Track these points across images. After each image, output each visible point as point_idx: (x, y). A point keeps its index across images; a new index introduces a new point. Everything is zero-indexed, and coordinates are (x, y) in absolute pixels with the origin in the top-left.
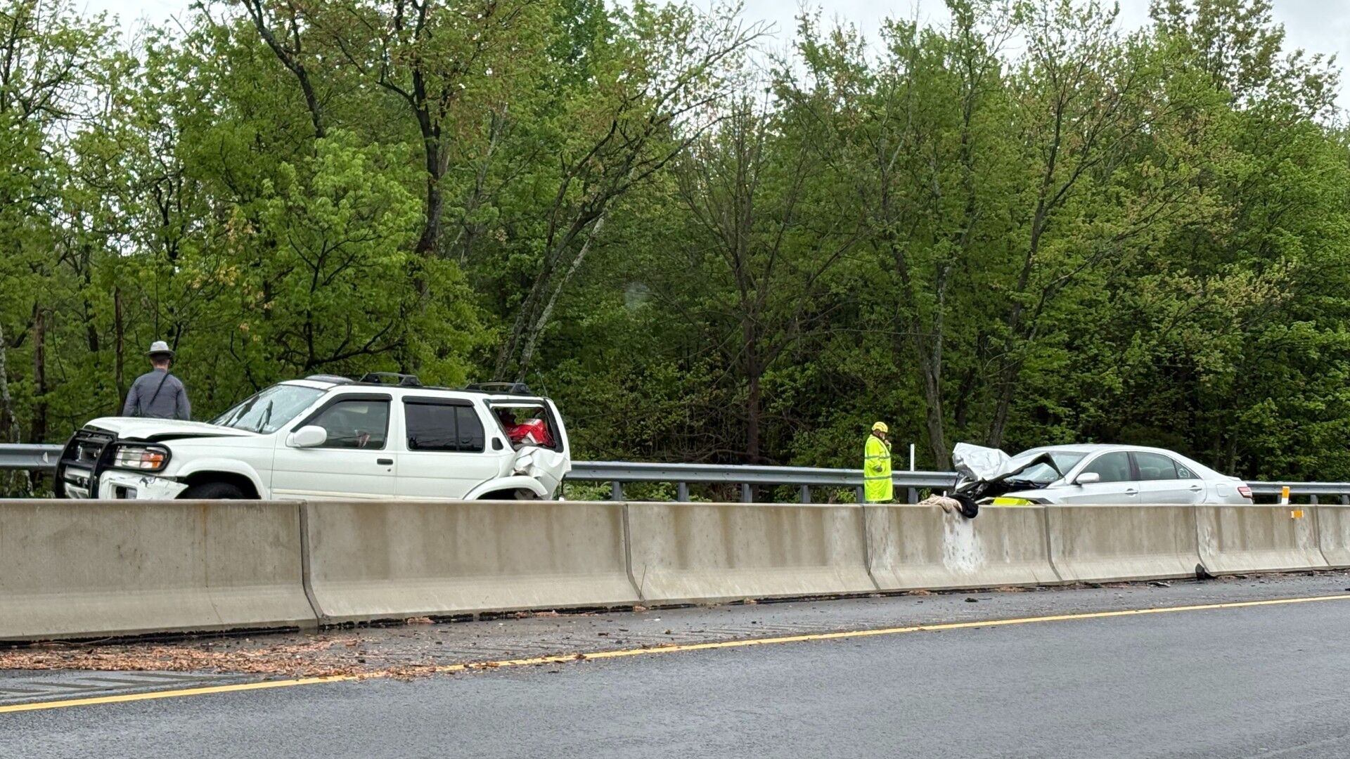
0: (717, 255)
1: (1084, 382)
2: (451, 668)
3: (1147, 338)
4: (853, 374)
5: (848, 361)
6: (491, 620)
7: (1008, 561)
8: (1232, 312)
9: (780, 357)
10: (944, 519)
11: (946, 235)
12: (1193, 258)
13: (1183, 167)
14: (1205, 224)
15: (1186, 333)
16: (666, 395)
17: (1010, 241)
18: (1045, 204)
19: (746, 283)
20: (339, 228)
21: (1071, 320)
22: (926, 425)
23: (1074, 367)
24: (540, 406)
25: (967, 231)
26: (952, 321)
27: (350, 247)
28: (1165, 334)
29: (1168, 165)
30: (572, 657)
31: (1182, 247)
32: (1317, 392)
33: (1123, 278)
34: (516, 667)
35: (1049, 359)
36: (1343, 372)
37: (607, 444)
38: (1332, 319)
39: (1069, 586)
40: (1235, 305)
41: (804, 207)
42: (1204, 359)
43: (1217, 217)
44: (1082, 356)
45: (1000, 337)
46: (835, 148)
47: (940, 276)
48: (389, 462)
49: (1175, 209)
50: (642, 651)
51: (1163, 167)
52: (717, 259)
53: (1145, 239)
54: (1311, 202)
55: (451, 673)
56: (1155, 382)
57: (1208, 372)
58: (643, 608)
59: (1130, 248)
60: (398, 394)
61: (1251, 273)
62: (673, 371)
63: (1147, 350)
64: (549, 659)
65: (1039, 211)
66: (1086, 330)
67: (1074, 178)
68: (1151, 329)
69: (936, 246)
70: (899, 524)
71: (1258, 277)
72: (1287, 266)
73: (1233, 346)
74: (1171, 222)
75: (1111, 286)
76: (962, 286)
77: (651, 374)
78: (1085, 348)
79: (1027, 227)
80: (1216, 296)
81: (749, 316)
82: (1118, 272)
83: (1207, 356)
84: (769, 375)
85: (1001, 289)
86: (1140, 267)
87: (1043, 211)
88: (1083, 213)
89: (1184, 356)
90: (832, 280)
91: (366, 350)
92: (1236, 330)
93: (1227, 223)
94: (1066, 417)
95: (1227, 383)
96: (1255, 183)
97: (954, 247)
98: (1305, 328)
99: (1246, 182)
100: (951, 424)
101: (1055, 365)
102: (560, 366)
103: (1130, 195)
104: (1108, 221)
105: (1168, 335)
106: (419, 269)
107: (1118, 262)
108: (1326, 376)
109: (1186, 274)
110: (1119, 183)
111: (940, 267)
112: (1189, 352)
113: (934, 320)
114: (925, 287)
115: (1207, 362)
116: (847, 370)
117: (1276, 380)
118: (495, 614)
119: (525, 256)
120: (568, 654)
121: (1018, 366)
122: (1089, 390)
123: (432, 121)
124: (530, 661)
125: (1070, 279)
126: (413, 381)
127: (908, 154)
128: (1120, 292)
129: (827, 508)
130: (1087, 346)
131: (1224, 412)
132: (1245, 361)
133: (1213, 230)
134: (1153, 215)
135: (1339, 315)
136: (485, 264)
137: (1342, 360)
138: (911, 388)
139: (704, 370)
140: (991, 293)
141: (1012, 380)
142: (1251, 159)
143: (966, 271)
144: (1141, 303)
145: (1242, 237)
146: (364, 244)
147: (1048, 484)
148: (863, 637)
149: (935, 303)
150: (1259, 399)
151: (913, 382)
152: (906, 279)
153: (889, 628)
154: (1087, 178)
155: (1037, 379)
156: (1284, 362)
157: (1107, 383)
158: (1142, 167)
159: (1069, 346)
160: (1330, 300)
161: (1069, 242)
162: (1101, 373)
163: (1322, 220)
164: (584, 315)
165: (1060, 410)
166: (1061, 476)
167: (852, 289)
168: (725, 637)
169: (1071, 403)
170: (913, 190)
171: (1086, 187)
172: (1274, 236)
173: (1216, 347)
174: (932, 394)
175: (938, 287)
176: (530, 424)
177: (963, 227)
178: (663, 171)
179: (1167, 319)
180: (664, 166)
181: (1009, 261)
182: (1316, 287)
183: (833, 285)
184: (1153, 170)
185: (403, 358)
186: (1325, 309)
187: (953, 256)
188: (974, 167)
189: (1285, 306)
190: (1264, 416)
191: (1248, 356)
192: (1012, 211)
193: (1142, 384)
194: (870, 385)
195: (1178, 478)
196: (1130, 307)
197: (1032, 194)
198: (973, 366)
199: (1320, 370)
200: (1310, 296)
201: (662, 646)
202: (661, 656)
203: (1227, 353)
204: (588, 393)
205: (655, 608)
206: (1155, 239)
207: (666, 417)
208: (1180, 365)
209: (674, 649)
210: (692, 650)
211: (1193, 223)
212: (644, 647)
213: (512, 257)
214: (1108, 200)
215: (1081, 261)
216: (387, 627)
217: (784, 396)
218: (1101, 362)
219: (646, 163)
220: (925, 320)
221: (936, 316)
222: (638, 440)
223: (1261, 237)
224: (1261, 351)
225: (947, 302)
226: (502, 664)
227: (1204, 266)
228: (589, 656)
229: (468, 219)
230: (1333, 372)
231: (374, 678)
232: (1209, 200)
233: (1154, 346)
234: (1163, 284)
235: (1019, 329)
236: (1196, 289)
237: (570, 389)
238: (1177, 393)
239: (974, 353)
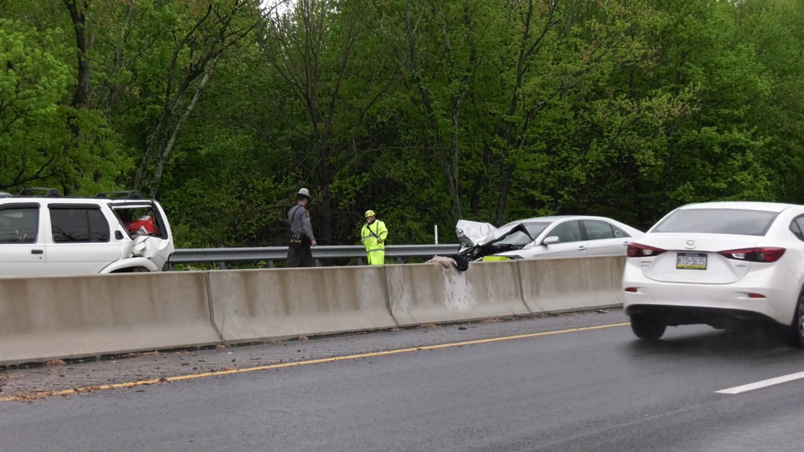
0: (296, 99)
1: (559, 176)
2: (64, 392)
3: (601, 144)
4: (396, 179)
5: (392, 171)
6: (110, 359)
7: (492, 300)
8: (658, 123)
9: (344, 170)
10: (444, 272)
11: (457, 77)
12: (631, 86)
13: (618, 23)
14: (637, 62)
15: (628, 139)
16: (265, 201)
17: (502, 80)
18: (525, 52)
19: (316, 119)
20: (10, 90)
21: (548, 134)
22: (450, 213)
23: (552, 166)
24: (149, 206)
25: (471, 74)
26: (466, 139)
27: (19, 103)
28: (614, 140)
29: (609, 22)
30: (156, 380)
31: (622, 79)
32: (720, 176)
33: (583, 102)
34: (113, 389)
35: (534, 162)
36: (738, 161)
37: (224, 238)
38: (728, 125)
39: (536, 316)
40: (661, 118)
41: (355, 62)
42: (641, 156)
43: (645, 56)
44: (557, 158)
45: (500, 148)
46: (375, 19)
47: (454, 107)
48: (40, 252)
49: (615, 52)
50: (209, 374)
51: (604, 22)
52: (296, 102)
53: (595, 74)
54: (707, 44)
55: (64, 395)
56: (609, 174)
57: (644, 165)
58: (223, 346)
59: (587, 81)
60: (44, 202)
61: (670, 95)
62: (268, 183)
63: (601, 152)
64: (139, 383)
65: (521, 57)
66: (559, 141)
67: (544, 33)
68: (603, 137)
69: (450, 86)
70: (411, 277)
71: (675, 98)
72: (694, 89)
73: (661, 146)
74: (613, 61)
75: (575, 108)
76: (471, 113)
77: (253, 186)
78: (559, 153)
79: (514, 70)
80: (647, 112)
81: (320, 141)
82: (579, 98)
83: (643, 154)
84: (336, 183)
85: (498, 114)
86: (594, 94)
87: (524, 57)
88: (552, 57)
89: (627, 155)
90: (378, 113)
91: (36, 177)
92: (662, 134)
93: (652, 61)
94: (548, 202)
95: (659, 173)
96: (670, 32)
97: (463, 86)
98: (710, 131)
99: (663, 32)
100: (468, 212)
101: (538, 165)
102: (187, 184)
103: (584, 44)
104: (570, 62)
105: (615, 141)
106: (74, 118)
107: (579, 91)
108: (726, 165)
109: (626, 98)
110: (576, 36)
111: (454, 100)
112: (630, 152)
113: (452, 138)
114: (444, 115)
115: (644, 159)
116: (392, 177)
117: (692, 169)
118: (112, 355)
119: (158, 106)
120: (154, 378)
121: (512, 167)
122: (564, 182)
123: (79, 11)
124: (124, 384)
125: (545, 104)
126: (55, 192)
127: (427, 21)
128: (581, 112)
129: (359, 268)
130: (560, 151)
131: (658, 193)
132: (670, 157)
133: (642, 66)
134: (600, 57)
135: (733, 122)
136: (129, 113)
137: (737, 153)
138: (439, 187)
139: (290, 182)
140: (491, 117)
141: (508, 178)
142: (665, 16)
143: (473, 102)
144: (595, 119)
145: (663, 70)
146: (30, 100)
147: (524, 246)
148: (376, 356)
149: (452, 126)
150: (681, 183)
151: (439, 183)
152: (430, 110)
153: (396, 349)
154: (552, 33)
155: (527, 176)
156: (696, 156)
157: (575, 175)
158: (590, 24)
159: (548, 152)
160: (726, 111)
161: (543, 79)
162: (571, 169)
163: (717, 56)
164: (202, 146)
165: (544, 197)
166: (532, 240)
167: (392, 119)
168: (273, 361)
169: (552, 192)
170: (432, 46)
171: (552, 39)
172: (684, 68)
173: (649, 148)
174: (453, 191)
175: (453, 115)
176: (143, 219)
177: (468, 71)
178: (246, 38)
179: (614, 129)
180: (248, 35)
181: (503, 94)
182: (716, 103)
183: (379, 116)
184: (598, 26)
185: (66, 182)
186: (724, 118)
187: (462, 91)
188: (474, 28)
189: (695, 116)
190: (685, 194)
191: (672, 153)
192: (502, 58)
193: (600, 177)
194: (409, 186)
195: (614, 237)
196: (588, 122)
197: (516, 46)
198: (481, 169)
199: (722, 161)
200: (712, 109)
201: (225, 370)
202: (223, 376)
203: (657, 152)
204: (208, 202)
205: (232, 346)
206: (602, 74)
207: (265, 217)
208: (625, 162)
209: (234, 371)
210: (248, 371)
211: (628, 62)
212: (212, 371)
213: (148, 107)
214: (569, 48)
215: (552, 91)
216: (31, 368)
217: (348, 197)
218: (571, 162)
219: (233, 33)
220: (445, 138)
221: (452, 134)
222: (246, 234)
223: (676, 70)
224: (681, 149)
225: (460, 125)
226: (103, 387)
227: (639, 92)
228: (169, 379)
229: (111, 81)
230: (731, 161)
231: (5, 401)
232: (638, 45)
233: (606, 149)
234: (610, 105)
235: (512, 141)
236: (633, 108)
237: (194, 201)
238: (625, 182)
239: (482, 160)
